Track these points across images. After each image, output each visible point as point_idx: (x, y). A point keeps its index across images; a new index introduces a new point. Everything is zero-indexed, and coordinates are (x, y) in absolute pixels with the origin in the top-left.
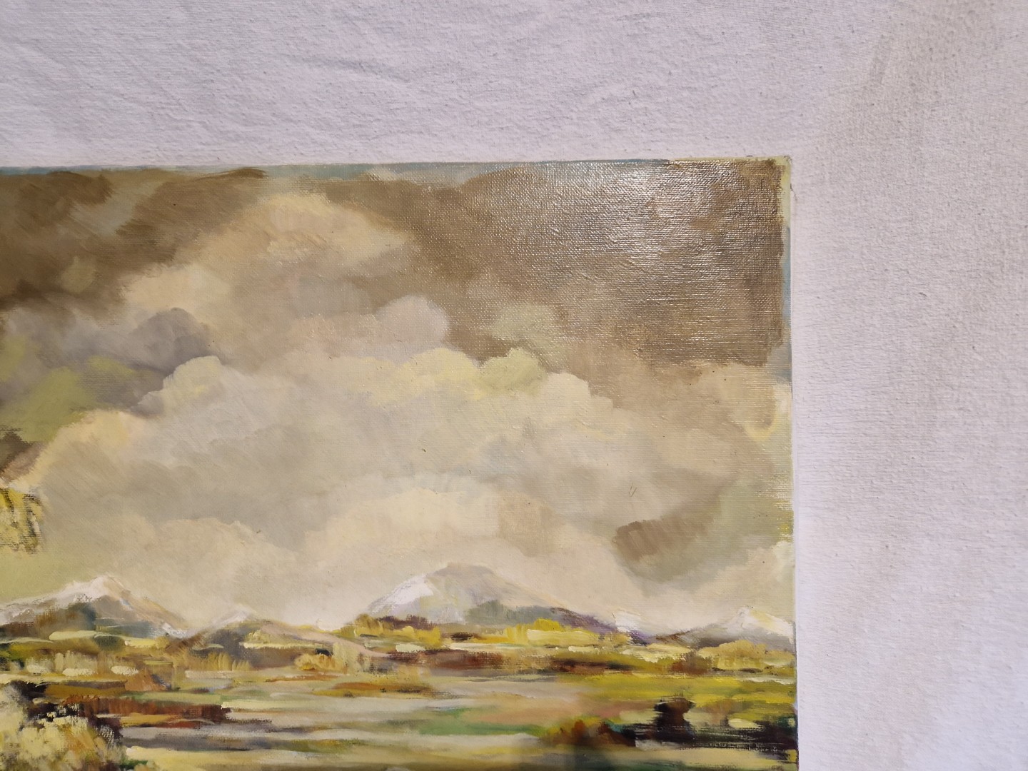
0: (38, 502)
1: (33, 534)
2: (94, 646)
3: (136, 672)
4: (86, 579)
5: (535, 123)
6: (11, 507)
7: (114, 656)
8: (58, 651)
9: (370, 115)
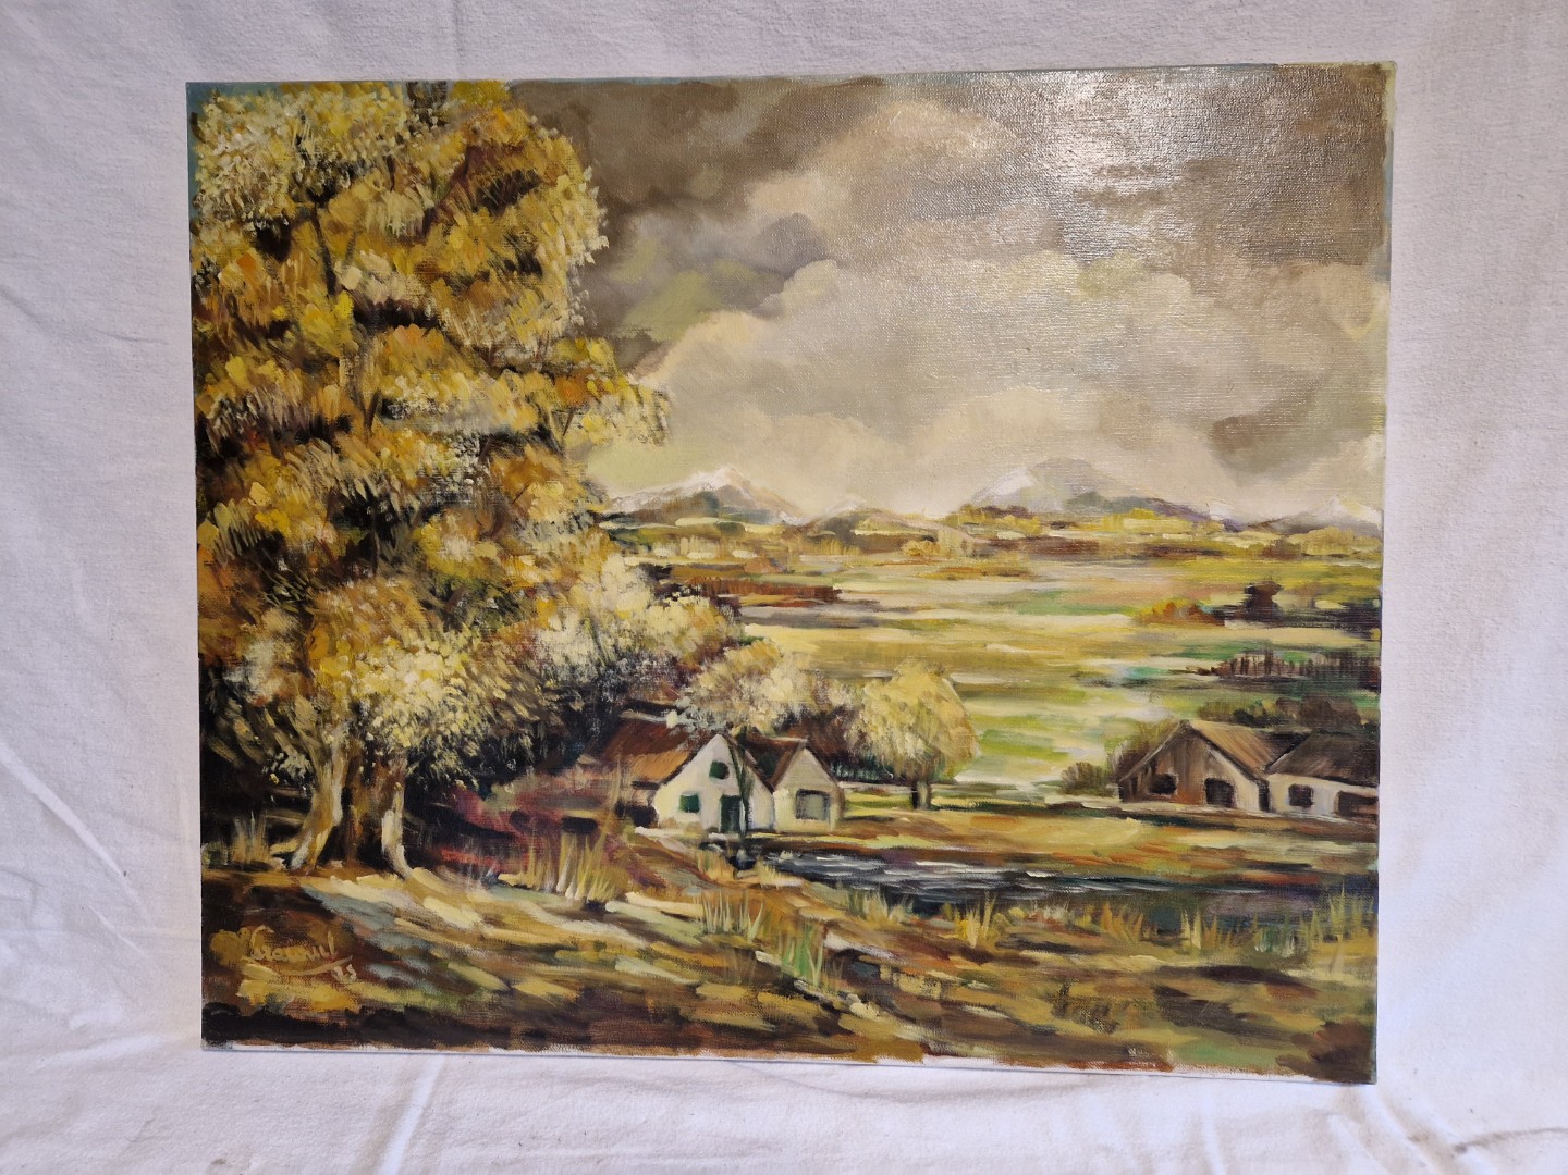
0: (666, 399)
1: (660, 428)
2: (718, 532)
3: (755, 556)
4: (710, 469)
5: (1139, 31)
6: (641, 403)
7: (735, 541)
8: (683, 536)
9: (977, 27)
